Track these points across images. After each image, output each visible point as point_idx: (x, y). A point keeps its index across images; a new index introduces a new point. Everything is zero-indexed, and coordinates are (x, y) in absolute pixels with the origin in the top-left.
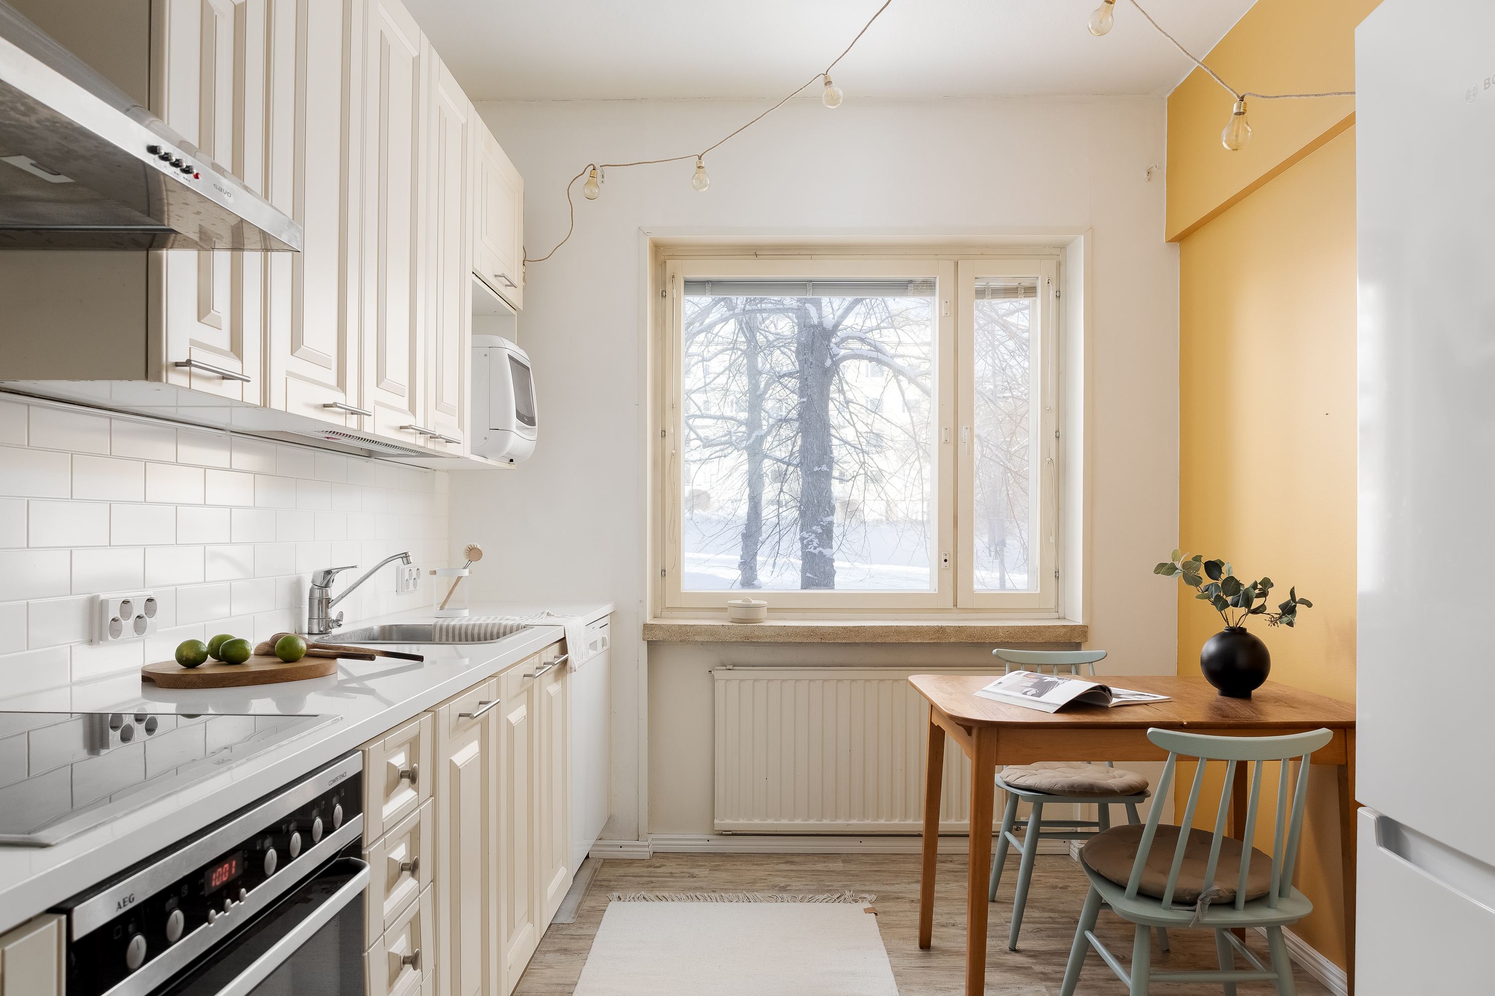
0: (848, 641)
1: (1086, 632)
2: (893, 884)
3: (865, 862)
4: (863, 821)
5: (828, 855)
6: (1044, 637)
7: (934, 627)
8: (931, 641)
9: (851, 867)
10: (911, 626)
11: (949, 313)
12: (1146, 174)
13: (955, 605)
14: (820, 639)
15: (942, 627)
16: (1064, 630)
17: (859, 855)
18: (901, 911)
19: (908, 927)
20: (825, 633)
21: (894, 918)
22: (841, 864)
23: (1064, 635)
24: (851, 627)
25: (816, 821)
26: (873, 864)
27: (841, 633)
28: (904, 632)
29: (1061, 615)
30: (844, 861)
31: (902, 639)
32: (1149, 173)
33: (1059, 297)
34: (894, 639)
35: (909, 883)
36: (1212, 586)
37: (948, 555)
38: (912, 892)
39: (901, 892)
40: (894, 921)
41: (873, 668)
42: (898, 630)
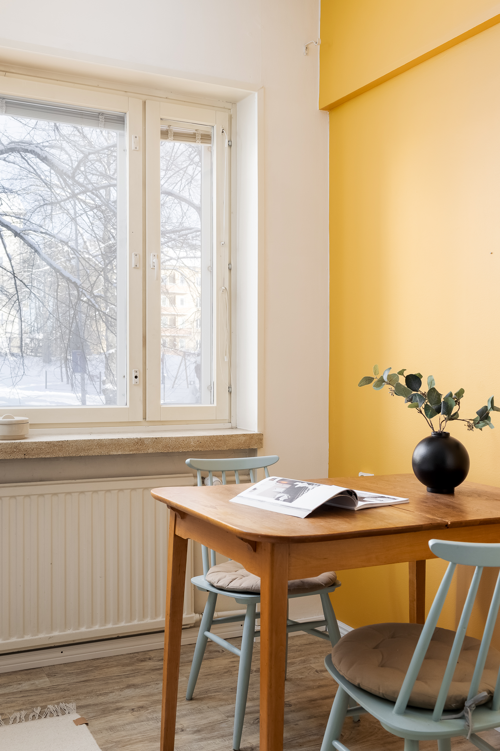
0: (52, 456)
1: (261, 439)
2: (106, 694)
3: (70, 673)
4: (65, 631)
5: (30, 671)
6: (228, 445)
7: (133, 439)
8: (131, 453)
9: (58, 681)
10: (112, 439)
11: (138, 147)
12: (305, 48)
13: (145, 418)
14: (23, 456)
15: (140, 439)
16: (244, 438)
17: (61, 666)
18: (127, 724)
19: (140, 741)
20: (28, 449)
21: (124, 733)
22: (47, 679)
23: (244, 442)
24: (55, 442)
25: (18, 638)
26: (78, 674)
27: (45, 448)
28: (105, 445)
29: (234, 425)
30: (49, 675)
31: (104, 452)
32: (307, 48)
33: (231, 146)
34: (96, 452)
35: (122, 690)
36: (416, 397)
37: (138, 372)
38: (128, 700)
39: (118, 702)
40: (125, 736)
41: (74, 481)
42: (100, 444)
